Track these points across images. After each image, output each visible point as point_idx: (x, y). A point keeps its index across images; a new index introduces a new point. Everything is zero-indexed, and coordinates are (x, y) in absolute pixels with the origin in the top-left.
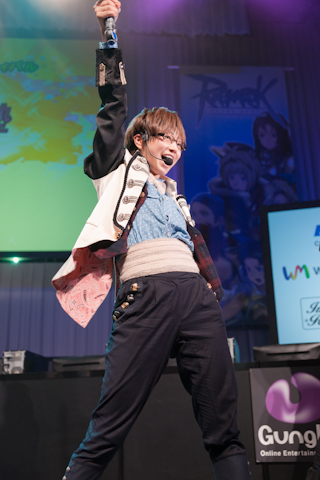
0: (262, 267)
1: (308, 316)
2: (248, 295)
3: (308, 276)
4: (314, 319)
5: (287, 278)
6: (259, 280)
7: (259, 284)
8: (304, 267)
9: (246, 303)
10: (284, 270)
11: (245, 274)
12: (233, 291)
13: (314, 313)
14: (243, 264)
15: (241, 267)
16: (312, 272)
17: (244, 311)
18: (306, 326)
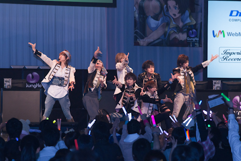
0: (177, 6)
1: (222, 56)
2: (168, 24)
3: (224, 37)
4: (224, 58)
5: (214, 36)
6: (175, 15)
7: (175, 17)
8: (223, 31)
9: (167, 29)
10: (213, 31)
11: (168, 10)
12: (160, 22)
13: (225, 55)
14: (167, 4)
15: (165, 6)
16: (226, 34)
17: (165, 34)
18: (220, 61)
